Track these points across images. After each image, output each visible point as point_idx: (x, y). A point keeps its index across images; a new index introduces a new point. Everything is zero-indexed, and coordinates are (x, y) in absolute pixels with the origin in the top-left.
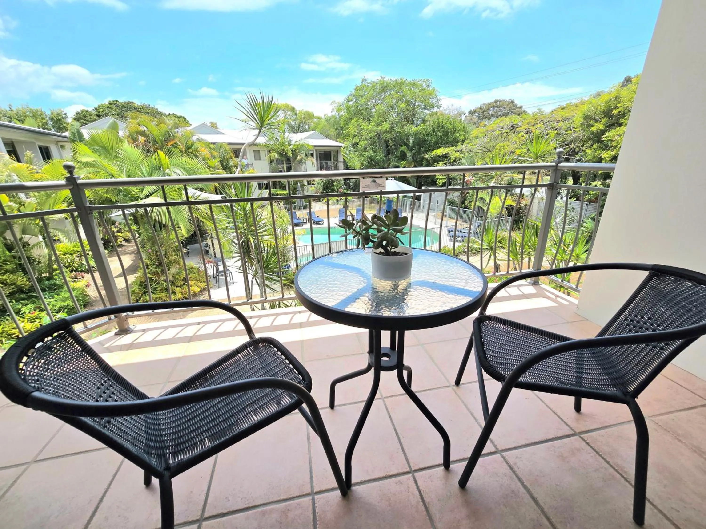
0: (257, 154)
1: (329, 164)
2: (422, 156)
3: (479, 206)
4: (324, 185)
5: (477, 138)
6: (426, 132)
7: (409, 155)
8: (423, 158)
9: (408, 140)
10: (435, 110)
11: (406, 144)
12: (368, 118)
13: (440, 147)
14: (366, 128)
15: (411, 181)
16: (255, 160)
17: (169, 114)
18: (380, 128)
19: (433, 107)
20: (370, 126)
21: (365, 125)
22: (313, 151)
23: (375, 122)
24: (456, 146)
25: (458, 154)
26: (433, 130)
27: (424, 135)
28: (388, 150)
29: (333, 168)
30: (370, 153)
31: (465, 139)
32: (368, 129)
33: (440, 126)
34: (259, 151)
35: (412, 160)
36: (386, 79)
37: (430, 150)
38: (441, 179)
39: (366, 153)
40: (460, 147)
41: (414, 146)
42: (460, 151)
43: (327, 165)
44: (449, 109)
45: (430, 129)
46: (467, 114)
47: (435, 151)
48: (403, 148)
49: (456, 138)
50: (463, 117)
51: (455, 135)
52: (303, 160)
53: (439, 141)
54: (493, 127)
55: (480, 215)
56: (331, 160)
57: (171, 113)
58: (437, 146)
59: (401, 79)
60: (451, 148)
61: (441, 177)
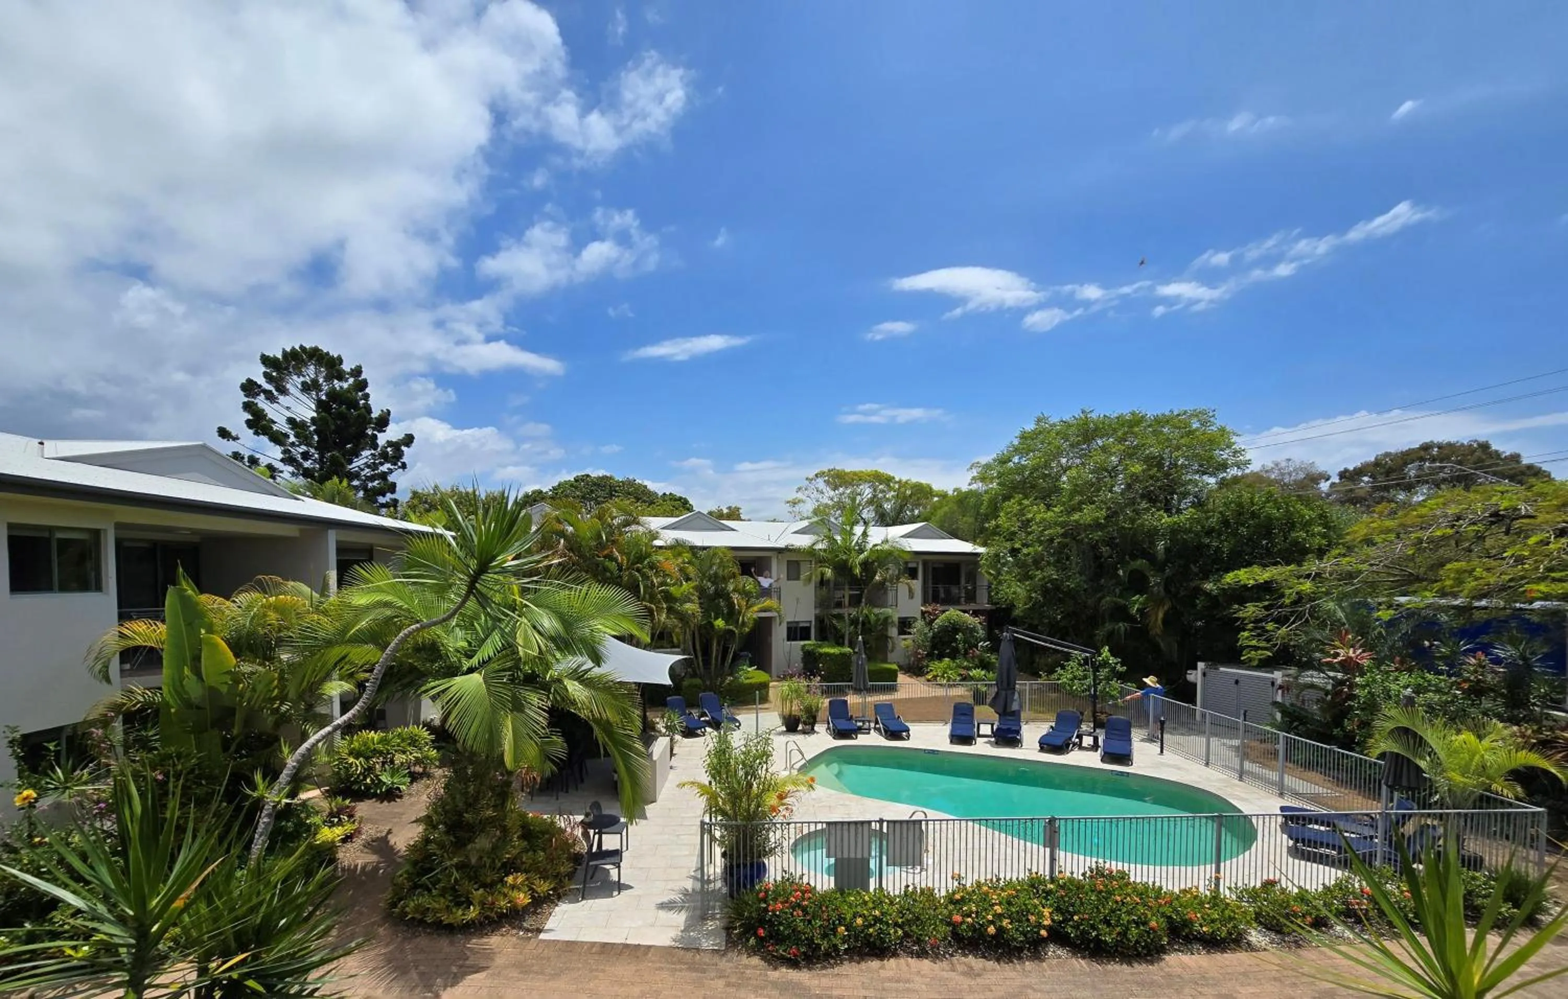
0: (794, 570)
1: (954, 590)
2: (1193, 584)
3: (1397, 755)
4: (933, 637)
5: (1369, 542)
6: (1203, 527)
7: (1154, 580)
8: (1198, 591)
9: (1153, 544)
10: (1234, 472)
11: (1150, 556)
12: (1048, 495)
13: (1249, 564)
14: (1038, 517)
15: (1162, 645)
16: (788, 579)
17: (665, 494)
18: (1076, 516)
19: (1224, 466)
20: (1050, 514)
21: (1038, 513)
22: (918, 564)
23: (1064, 504)
24: (1300, 564)
25: (1307, 586)
26: (1225, 523)
27: (1197, 534)
28: (1101, 566)
29: (963, 599)
30: (1052, 573)
31: (1328, 546)
32: (1044, 520)
33: (1242, 512)
34: (797, 562)
35: (1162, 593)
36: (1094, 416)
37: (1218, 570)
38: (1256, 648)
39: (1038, 572)
40: (1312, 565)
41: (1167, 560)
42: (1317, 577)
43: (948, 592)
44: (1279, 470)
45: (1214, 521)
46: (1336, 480)
47: (1231, 575)
48: (1140, 563)
49: (1296, 543)
50: (1324, 486)
51: (1293, 535)
52: (888, 584)
53: (1245, 547)
54: (1421, 517)
55: (1404, 783)
56: (958, 583)
57: (668, 493)
58: (1237, 561)
59: (1133, 414)
60: (1280, 569)
61: (1254, 643)
